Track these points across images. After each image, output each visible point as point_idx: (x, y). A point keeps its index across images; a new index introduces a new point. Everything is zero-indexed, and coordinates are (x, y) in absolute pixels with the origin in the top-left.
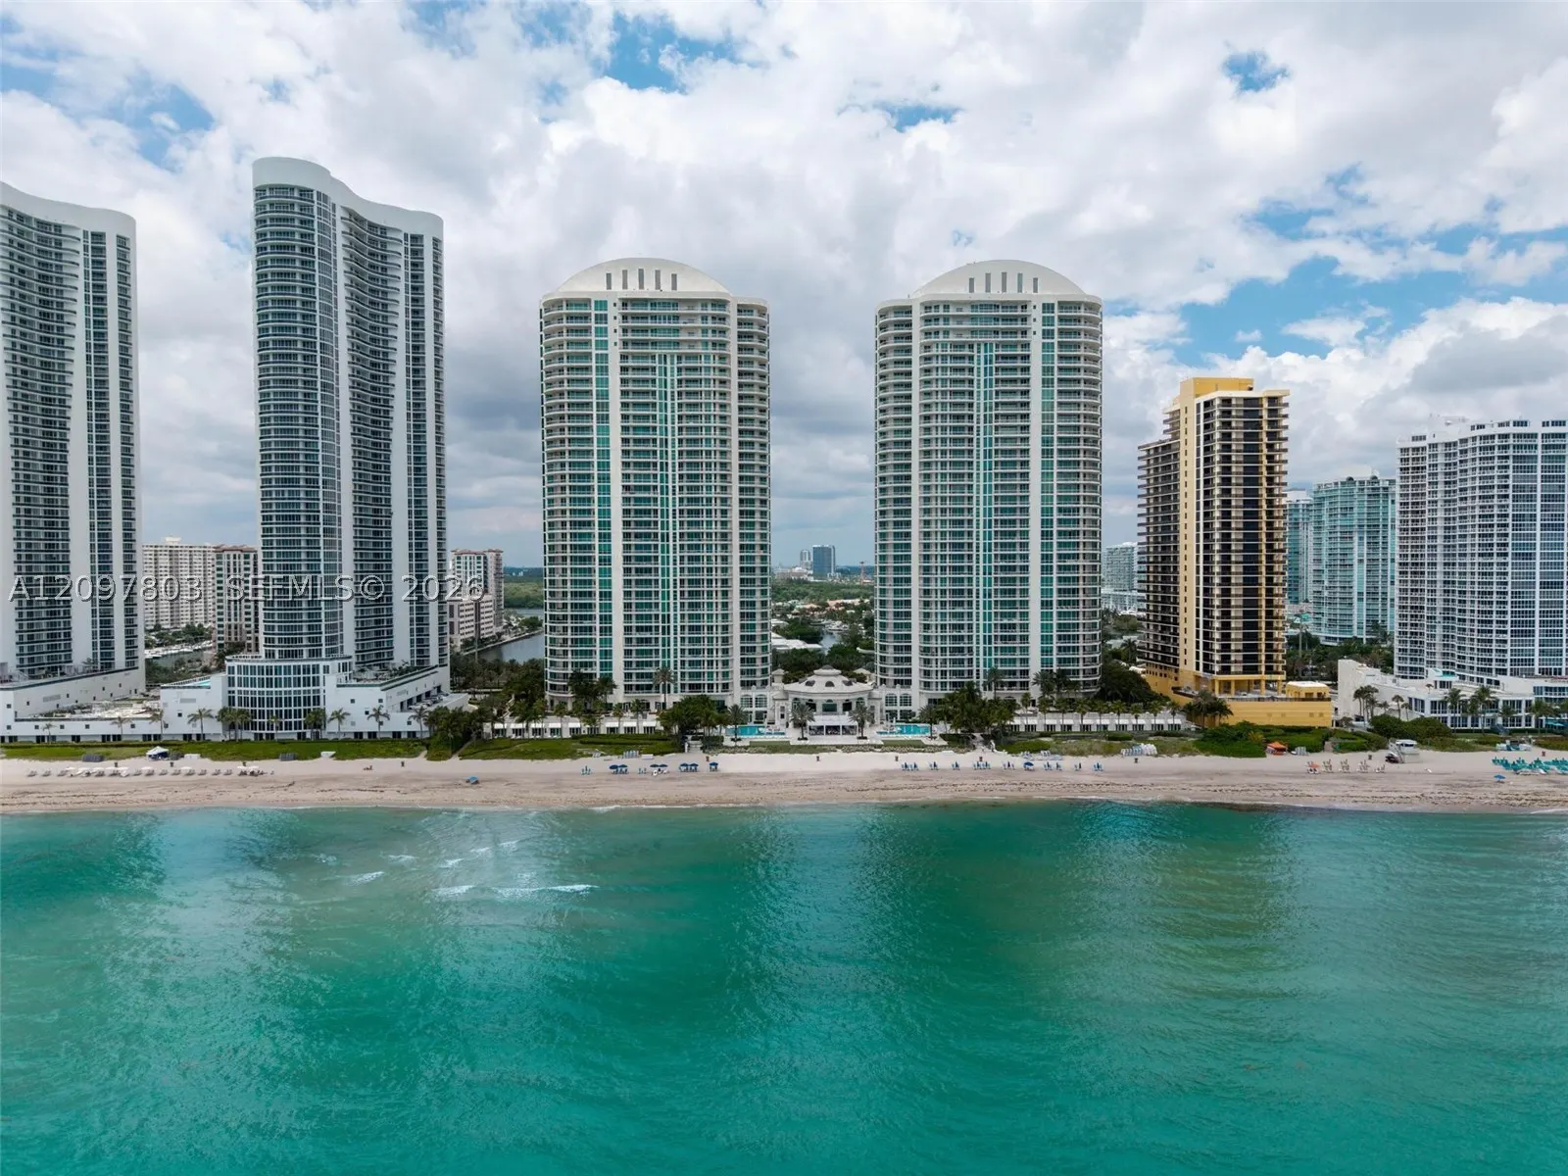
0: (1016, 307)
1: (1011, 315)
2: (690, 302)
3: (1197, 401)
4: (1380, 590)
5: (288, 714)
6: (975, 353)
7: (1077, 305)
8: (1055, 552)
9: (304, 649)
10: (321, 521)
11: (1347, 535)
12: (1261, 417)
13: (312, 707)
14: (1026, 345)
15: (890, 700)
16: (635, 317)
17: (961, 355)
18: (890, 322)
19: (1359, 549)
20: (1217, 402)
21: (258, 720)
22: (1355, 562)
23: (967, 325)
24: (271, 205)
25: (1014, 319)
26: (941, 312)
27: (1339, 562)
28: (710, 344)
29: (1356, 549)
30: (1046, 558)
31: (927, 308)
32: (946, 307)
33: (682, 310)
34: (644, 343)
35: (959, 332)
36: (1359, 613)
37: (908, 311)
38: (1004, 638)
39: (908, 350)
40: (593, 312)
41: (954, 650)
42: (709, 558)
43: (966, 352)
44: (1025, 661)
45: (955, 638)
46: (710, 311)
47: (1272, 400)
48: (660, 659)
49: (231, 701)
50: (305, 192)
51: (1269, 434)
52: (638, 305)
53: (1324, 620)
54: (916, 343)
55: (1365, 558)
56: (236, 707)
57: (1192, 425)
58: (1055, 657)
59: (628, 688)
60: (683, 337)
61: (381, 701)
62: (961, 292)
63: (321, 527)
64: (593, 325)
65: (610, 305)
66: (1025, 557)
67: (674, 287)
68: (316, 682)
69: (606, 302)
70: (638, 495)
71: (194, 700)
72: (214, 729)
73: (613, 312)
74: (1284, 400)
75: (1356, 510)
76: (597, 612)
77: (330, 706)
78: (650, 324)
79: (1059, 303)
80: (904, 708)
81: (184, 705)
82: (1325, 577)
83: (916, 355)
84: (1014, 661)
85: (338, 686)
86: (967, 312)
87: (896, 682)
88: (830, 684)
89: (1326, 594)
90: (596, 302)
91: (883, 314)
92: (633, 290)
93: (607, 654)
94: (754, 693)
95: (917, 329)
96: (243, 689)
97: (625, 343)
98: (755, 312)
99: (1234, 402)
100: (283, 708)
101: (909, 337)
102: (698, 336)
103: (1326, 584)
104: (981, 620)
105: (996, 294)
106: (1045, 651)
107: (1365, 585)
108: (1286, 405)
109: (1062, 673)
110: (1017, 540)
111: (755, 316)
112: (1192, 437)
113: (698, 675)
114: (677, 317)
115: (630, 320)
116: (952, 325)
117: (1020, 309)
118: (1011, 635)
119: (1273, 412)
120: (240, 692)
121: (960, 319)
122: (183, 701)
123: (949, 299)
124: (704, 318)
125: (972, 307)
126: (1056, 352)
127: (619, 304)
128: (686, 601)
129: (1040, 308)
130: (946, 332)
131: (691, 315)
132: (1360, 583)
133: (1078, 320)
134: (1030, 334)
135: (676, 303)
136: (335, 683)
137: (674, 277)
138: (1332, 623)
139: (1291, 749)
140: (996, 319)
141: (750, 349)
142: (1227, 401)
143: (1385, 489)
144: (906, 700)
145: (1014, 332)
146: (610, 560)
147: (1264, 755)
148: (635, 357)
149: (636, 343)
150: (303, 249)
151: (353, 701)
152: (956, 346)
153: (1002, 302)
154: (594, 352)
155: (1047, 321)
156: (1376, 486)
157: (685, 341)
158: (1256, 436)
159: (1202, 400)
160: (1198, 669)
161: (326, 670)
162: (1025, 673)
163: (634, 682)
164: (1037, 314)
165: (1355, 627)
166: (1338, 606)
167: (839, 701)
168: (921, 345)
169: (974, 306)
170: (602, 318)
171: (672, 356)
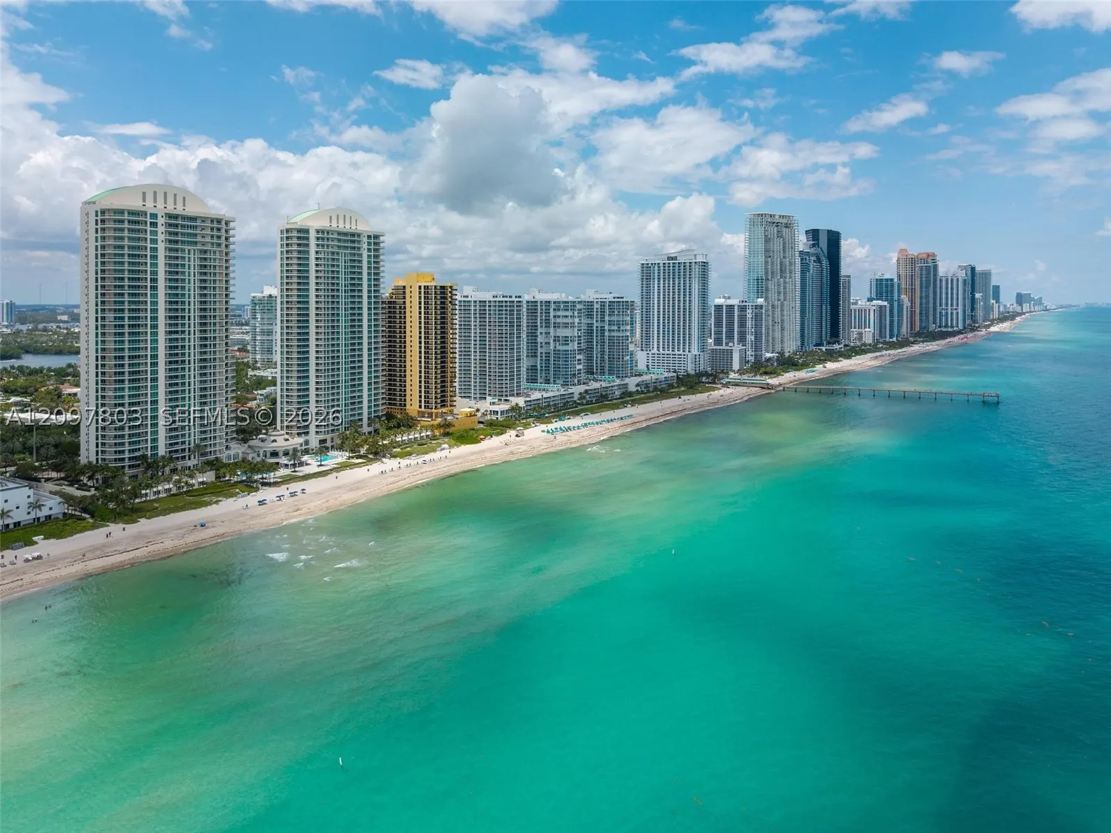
0: (356, 236)
1: (354, 238)
3: (418, 284)
6: (340, 257)
12: (447, 295)
14: (361, 255)
16: (175, 226)
17: (333, 258)
18: (300, 236)
23: (335, 243)
25: (355, 241)
26: (325, 235)
28: (215, 245)
31: (318, 232)
32: (328, 233)
33: (199, 223)
34: (178, 242)
35: (333, 247)
37: (307, 231)
38: (352, 403)
39: (307, 253)
40: (149, 220)
42: (211, 373)
43: (336, 257)
44: (361, 414)
45: (333, 406)
46: (214, 225)
47: (451, 287)
51: (450, 302)
52: (174, 218)
54: (312, 250)
57: (416, 295)
58: (373, 410)
60: (200, 239)
61: (29, 497)
64: (149, 228)
65: (159, 217)
66: (361, 362)
69: (157, 214)
73: (162, 221)
78: (180, 230)
79: (373, 235)
83: (312, 256)
84: (355, 414)
86: (335, 236)
90: (151, 214)
92: (171, 208)
93: (155, 440)
94: (232, 452)
95: (312, 242)
97: (168, 241)
101: (307, 246)
102: (208, 239)
104: (343, 395)
110: (358, 353)
112: (416, 300)
114: (195, 227)
116: (330, 242)
117: (358, 237)
118: (355, 402)
119: (451, 293)
121: (333, 240)
123: (328, 229)
124: (212, 229)
126: (373, 259)
127: (164, 216)
128: (199, 401)
129: (366, 237)
130: (327, 246)
131: (204, 226)
134: (362, 249)
135: (195, 218)
137: (184, 198)
140: (348, 241)
145: (355, 248)
148: (174, 250)
151: (6, 501)
152: (333, 253)
154: (149, 246)
155: (369, 244)
157: (201, 242)
158: (444, 303)
160: (420, 407)
164: (365, 240)
168: (314, 251)
169: (339, 233)
170: (154, 224)
171: (194, 250)
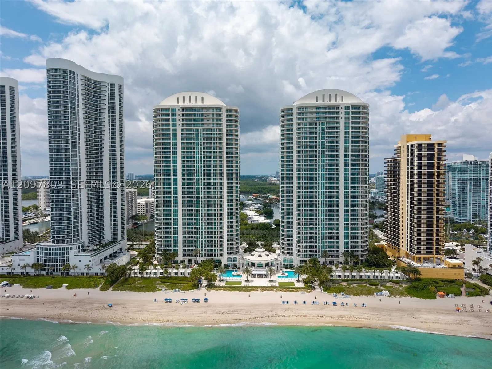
0: (334, 108)
1: (333, 110)
2: (208, 109)
3: (408, 144)
4: (478, 202)
5: (57, 266)
6: (318, 126)
7: (358, 107)
8: (350, 204)
9: (65, 240)
10: (71, 192)
11: (465, 182)
12: (435, 151)
13: (66, 263)
14: (338, 123)
15: (285, 261)
16: (187, 114)
17: (312, 127)
18: (285, 114)
19: (469, 187)
20: (416, 145)
21: (46, 268)
22: (468, 191)
23: (315, 115)
24: (52, 76)
25: (333, 113)
26: (304, 110)
27: (462, 192)
28: (215, 125)
29: (468, 187)
30: (346, 206)
31: (299, 108)
32: (306, 108)
33: (204, 112)
34: (190, 124)
35: (311, 118)
36: (470, 210)
37: (292, 110)
38: (329, 238)
39: (292, 125)
40: (171, 113)
41: (309, 242)
42: (215, 206)
43: (314, 126)
44: (338, 247)
45: (310, 238)
46: (215, 112)
47: (439, 145)
48: (196, 244)
49: (38, 260)
50: (65, 71)
51: (438, 158)
52: (188, 110)
53: (456, 212)
54: (295, 122)
55: (472, 190)
56: (40, 262)
57: (406, 153)
58: (350, 245)
59: (184, 255)
60: (205, 121)
61: (90, 261)
62: (312, 102)
63: (72, 194)
64: (171, 118)
65: (177, 110)
66: (338, 206)
67: (203, 102)
68: (67, 253)
70: (188, 182)
71: (24, 260)
72: (31, 271)
73: (179, 113)
74: (444, 145)
75: (468, 172)
76: (172, 226)
77: (72, 262)
78: (192, 117)
79: (351, 106)
80: (290, 263)
81: (21, 261)
82: (457, 196)
83: (295, 127)
84: (333, 247)
85: (75, 255)
86: (315, 110)
87: (287, 253)
88: (260, 256)
89: (457, 203)
90: (172, 109)
91: (283, 111)
92: (187, 104)
93: (176, 242)
94: (232, 257)
95: (295, 117)
96: (41, 256)
97: (183, 124)
98: (233, 111)
99: (423, 145)
100: (55, 263)
101: (292, 120)
102: (211, 122)
103: (457, 199)
104: (320, 230)
105: (327, 102)
106: (346, 243)
107: (472, 200)
108: (445, 146)
109: (353, 252)
110: (335, 199)
111: (233, 113)
112: (405, 158)
113: (211, 250)
114: (202, 114)
115: (185, 116)
116: (309, 116)
117: (336, 109)
119: (439, 150)
120: (40, 257)
121: (312, 113)
122: (20, 260)
123: (307, 106)
124: (213, 114)
125: (317, 108)
126: (350, 126)
127: (181, 110)
128: (206, 222)
129: (344, 108)
130: (306, 118)
131: (208, 113)
132: (470, 199)
133: (359, 112)
134: (340, 118)
135: (203, 109)
136: (74, 254)
137: (203, 99)
138: (459, 213)
139: (447, 294)
140: (326, 113)
141: (231, 126)
142: (420, 145)
143: (480, 165)
144: (291, 260)
145: (334, 118)
146: (177, 206)
147: (436, 298)
148: (187, 129)
149: (187, 124)
150: (64, 92)
151: (80, 261)
152: (310, 123)
153: (329, 106)
154: (171, 128)
155: (347, 113)
156: (476, 163)
157: (206, 123)
158: (432, 159)
159: (410, 144)
160: (407, 250)
161: (71, 249)
162: (338, 251)
163: (186, 253)
164: (342, 111)
165: (468, 216)
166: (461, 208)
167: (264, 263)
168: (297, 123)
170: (174, 115)
171: (201, 129)
